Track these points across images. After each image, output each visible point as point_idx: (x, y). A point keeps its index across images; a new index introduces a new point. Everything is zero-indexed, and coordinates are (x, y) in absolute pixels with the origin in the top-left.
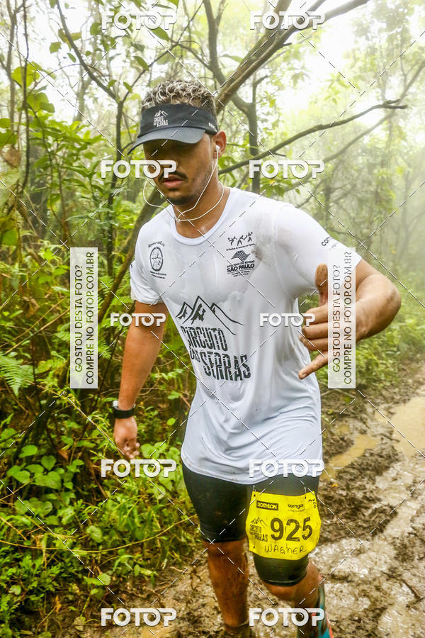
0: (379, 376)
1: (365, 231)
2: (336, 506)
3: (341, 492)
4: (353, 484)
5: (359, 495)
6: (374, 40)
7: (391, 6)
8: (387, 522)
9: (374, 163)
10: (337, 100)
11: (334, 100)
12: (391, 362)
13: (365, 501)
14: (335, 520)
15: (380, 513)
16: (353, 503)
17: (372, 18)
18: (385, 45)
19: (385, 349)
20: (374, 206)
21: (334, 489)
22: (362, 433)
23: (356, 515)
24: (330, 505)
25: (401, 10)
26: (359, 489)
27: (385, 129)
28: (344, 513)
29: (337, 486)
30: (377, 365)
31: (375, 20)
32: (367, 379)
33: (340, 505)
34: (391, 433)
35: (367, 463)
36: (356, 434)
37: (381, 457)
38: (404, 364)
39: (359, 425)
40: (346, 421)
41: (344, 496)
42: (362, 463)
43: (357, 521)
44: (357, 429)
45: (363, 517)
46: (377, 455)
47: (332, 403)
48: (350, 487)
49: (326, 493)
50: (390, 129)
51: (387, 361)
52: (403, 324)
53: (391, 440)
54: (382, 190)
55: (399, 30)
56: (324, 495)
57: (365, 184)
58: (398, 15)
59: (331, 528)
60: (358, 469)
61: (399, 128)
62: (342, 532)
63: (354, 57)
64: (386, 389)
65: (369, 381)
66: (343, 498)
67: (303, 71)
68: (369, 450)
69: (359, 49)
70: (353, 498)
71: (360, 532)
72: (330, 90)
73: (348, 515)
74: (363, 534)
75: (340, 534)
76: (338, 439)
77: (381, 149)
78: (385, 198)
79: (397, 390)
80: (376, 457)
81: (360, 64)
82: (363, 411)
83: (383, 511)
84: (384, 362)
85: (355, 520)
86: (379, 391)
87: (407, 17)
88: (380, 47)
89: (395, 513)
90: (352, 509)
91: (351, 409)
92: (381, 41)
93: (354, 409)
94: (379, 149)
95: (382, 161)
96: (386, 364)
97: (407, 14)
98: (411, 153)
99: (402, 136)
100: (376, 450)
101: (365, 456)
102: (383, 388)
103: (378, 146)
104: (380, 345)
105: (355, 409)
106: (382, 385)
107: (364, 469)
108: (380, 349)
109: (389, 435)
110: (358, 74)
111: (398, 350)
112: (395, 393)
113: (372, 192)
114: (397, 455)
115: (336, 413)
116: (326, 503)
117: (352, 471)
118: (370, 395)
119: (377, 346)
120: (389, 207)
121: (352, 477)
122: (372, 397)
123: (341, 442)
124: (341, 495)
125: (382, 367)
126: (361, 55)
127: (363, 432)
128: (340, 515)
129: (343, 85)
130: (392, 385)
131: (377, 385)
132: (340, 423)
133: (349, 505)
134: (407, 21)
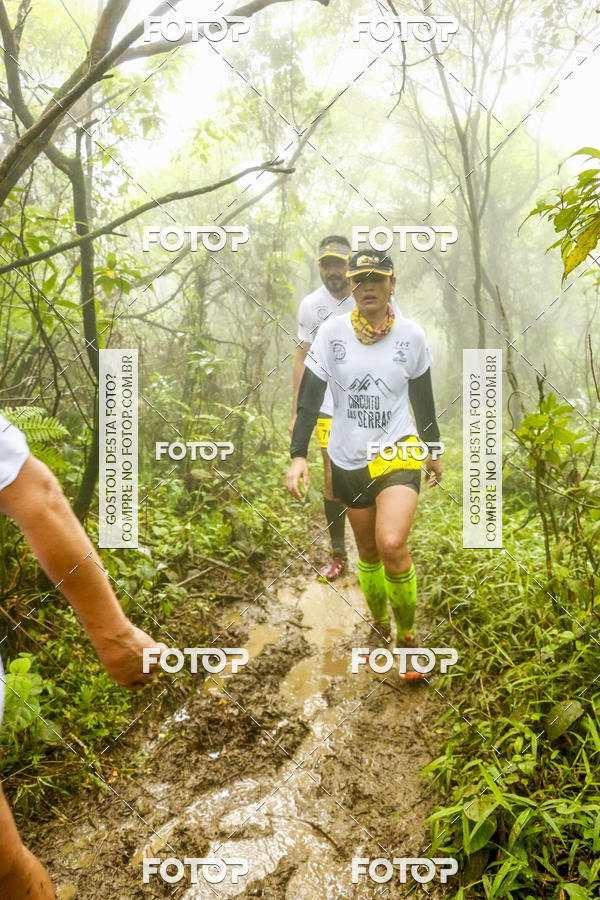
0: (281, 539)
1: (255, 338)
2: (224, 732)
3: (231, 711)
4: (248, 696)
5: (258, 712)
6: (257, 78)
7: (275, 36)
8: (296, 745)
9: (265, 243)
10: (207, 157)
11: (203, 157)
12: (299, 518)
13: (266, 719)
14: (224, 751)
15: (287, 733)
16: (249, 724)
17: (251, 48)
18: (271, 86)
19: (289, 501)
20: (266, 303)
21: (221, 708)
22: (260, 623)
23: (254, 741)
24: (217, 731)
25: (289, 43)
26: (257, 702)
27: (277, 199)
28: (235, 740)
29: (225, 702)
30: (277, 524)
31: (256, 52)
32: (266, 545)
33: (231, 729)
34: (300, 618)
35: (268, 664)
36: (252, 624)
37: (286, 653)
38: (316, 520)
39: (256, 610)
40: (238, 608)
41: (236, 717)
42: (260, 665)
43: (256, 749)
44: (252, 617)
45: (264, 742)
46: (282, 651)
47: (216, 584)
48: (244, 702)
49: (210, 715)
50: (284, 197)
51: (292, 517)
52: (313, 464)
53: (301, 627)
54: (275, 281)
55: (289, 68)
56: (206, 719)
57: (253, 274)
58: (285, 49)
59: (218, 765)
60: (255, 675)
61: (295, 198)
62: (234, 769)
63: (231, 99)
64: (292, 557)
65: (267, 547)
66: (234, 719)
67: (157, 114)
68: (271, 645)
69: (236, 90)
70: (248, 718)
71: (258, 766)
72: (196, 142)
73: (241, 743)
74: (264, 767)
75: (231, 772)
76: (226, 634)
77: (274, 226)
78: (280, 292)
79: (306, 557)
80: (280, 654)
81: (238, 109)
82: (261, 590)
83: (290, 731)
84: (289, 519)
85: (252, 748)
86: (283, 560)
87: (297, 52)
88: (265, 88)
89: (308, 730)
90: (247, 733)
91: (243, 590)
92: (266, 81)
93: (247, 589)
94: (270, 224)
95: (275, 242)
96: (290, 522)
97: (297, 48)
98: (316, 230)
99: (300, 209)
100: (280, 644)
101: (264, 655)
102: (288, 555)
103: (269, 221)
104: (282, 496)
105: (249, 589)
106: (286, 551)
107: (262, 674)
108: (283, 501)
109: (297, 621)
110: (237, 121)
111: (308, 501)
112: (305, 561)
113: (262, 285)
114: (309, 648)
115: (222, 597)
116: (210, 729)
117: (246, 678)
118: (270, 568)
119: (278, 498)
120: (286, 305)
121: (247, 687)
122: (273, 570)
123: (230, 638)
124: (232, 714)
125: (285, 527)
126: (238, 98)
127: (262, 621)
128: (231, 743)
129: (214, 137)
130: (300, 550)
131: (279, 552)
132: (229, 612)
133: (244, 727)
134: (297, 58)
